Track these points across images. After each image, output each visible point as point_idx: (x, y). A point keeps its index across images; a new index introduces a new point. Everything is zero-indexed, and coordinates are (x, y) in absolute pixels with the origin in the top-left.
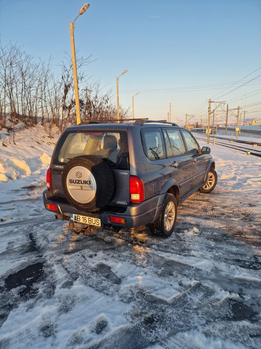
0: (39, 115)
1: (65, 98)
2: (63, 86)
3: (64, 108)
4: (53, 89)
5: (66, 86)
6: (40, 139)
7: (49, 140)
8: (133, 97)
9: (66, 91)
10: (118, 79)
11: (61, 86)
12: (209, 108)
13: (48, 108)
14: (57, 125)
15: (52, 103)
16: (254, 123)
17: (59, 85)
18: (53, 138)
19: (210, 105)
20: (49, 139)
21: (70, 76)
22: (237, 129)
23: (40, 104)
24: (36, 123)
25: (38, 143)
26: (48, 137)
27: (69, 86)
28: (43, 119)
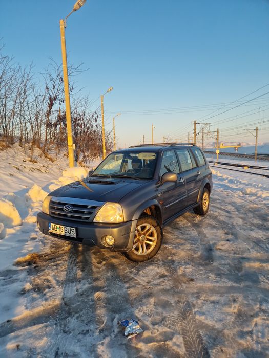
0: (17, 133)
1: (48, 113)
2: (47, 99)
3: (49, 125)
4: (34, 103)
5: (50, 99)
6: (20, 164)
7: (31, 165)
8: (114, 118)
9: (51, 105)
10: (102, 97)
11: (44, 99)
12: (194, 130)
13: (27, 125)
14: (39, 147)
15: (33, 120)
16: (221, 146)
17: (41, 98)
18: (35, 162)
19: (195, 127)
20: (31, 163)
21: (56, 87)
22: (218, 152)
23: (18, 119)
24: (13, 144)
25: (18, 169)
26: (30, 161)
27: (55, 99)
28: (21, 139)
